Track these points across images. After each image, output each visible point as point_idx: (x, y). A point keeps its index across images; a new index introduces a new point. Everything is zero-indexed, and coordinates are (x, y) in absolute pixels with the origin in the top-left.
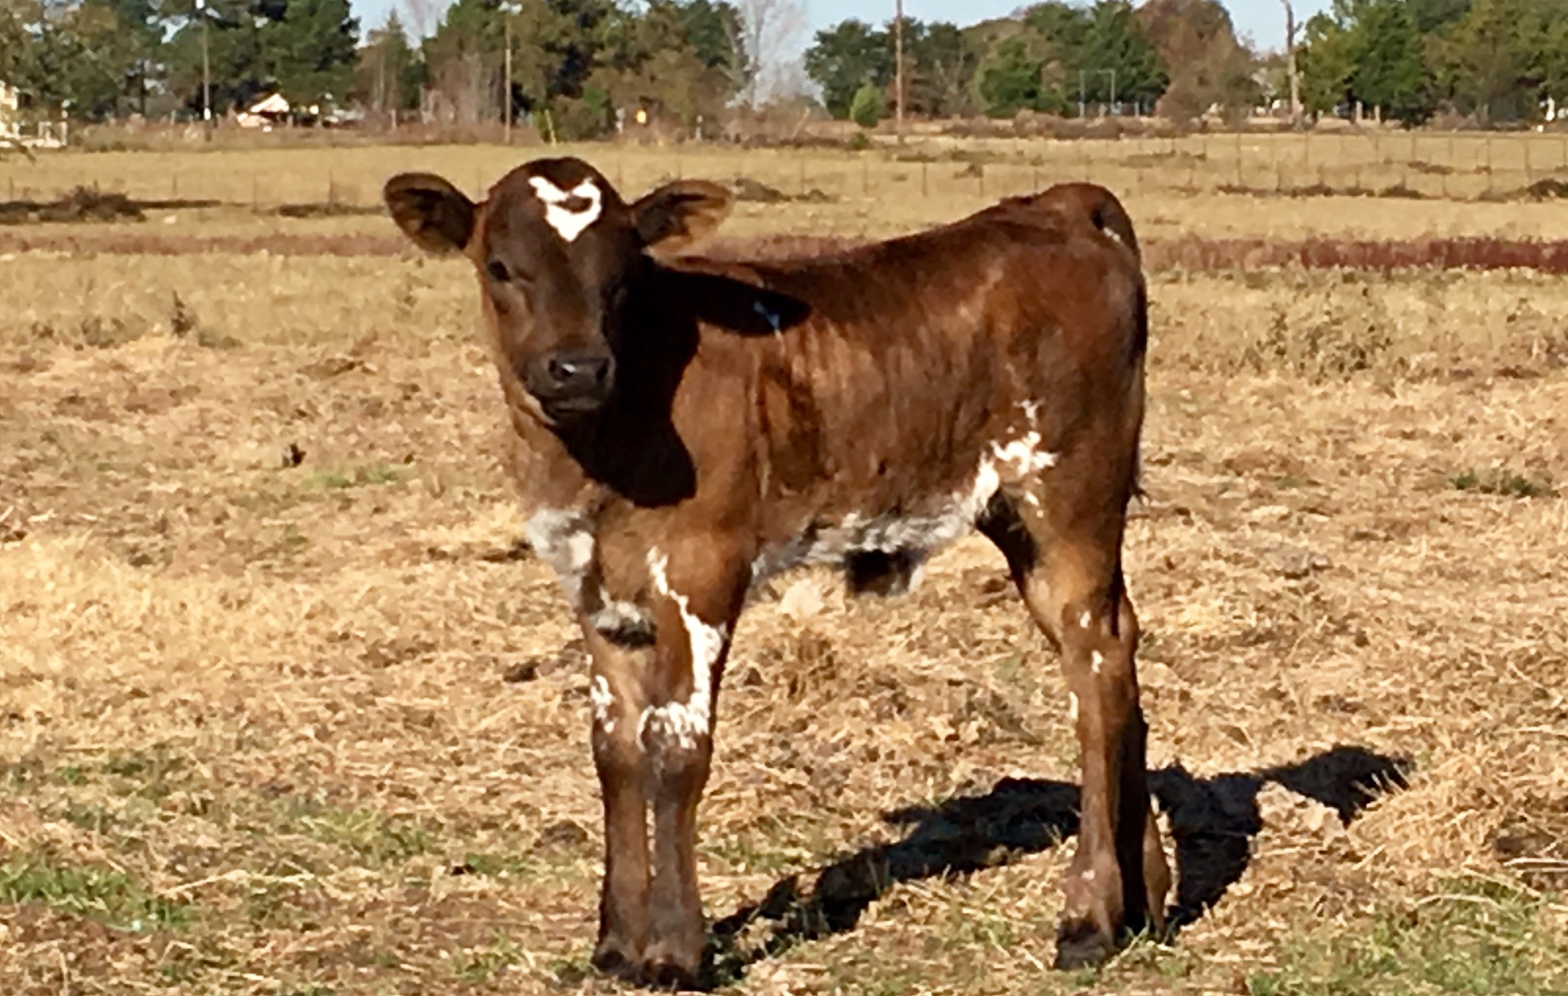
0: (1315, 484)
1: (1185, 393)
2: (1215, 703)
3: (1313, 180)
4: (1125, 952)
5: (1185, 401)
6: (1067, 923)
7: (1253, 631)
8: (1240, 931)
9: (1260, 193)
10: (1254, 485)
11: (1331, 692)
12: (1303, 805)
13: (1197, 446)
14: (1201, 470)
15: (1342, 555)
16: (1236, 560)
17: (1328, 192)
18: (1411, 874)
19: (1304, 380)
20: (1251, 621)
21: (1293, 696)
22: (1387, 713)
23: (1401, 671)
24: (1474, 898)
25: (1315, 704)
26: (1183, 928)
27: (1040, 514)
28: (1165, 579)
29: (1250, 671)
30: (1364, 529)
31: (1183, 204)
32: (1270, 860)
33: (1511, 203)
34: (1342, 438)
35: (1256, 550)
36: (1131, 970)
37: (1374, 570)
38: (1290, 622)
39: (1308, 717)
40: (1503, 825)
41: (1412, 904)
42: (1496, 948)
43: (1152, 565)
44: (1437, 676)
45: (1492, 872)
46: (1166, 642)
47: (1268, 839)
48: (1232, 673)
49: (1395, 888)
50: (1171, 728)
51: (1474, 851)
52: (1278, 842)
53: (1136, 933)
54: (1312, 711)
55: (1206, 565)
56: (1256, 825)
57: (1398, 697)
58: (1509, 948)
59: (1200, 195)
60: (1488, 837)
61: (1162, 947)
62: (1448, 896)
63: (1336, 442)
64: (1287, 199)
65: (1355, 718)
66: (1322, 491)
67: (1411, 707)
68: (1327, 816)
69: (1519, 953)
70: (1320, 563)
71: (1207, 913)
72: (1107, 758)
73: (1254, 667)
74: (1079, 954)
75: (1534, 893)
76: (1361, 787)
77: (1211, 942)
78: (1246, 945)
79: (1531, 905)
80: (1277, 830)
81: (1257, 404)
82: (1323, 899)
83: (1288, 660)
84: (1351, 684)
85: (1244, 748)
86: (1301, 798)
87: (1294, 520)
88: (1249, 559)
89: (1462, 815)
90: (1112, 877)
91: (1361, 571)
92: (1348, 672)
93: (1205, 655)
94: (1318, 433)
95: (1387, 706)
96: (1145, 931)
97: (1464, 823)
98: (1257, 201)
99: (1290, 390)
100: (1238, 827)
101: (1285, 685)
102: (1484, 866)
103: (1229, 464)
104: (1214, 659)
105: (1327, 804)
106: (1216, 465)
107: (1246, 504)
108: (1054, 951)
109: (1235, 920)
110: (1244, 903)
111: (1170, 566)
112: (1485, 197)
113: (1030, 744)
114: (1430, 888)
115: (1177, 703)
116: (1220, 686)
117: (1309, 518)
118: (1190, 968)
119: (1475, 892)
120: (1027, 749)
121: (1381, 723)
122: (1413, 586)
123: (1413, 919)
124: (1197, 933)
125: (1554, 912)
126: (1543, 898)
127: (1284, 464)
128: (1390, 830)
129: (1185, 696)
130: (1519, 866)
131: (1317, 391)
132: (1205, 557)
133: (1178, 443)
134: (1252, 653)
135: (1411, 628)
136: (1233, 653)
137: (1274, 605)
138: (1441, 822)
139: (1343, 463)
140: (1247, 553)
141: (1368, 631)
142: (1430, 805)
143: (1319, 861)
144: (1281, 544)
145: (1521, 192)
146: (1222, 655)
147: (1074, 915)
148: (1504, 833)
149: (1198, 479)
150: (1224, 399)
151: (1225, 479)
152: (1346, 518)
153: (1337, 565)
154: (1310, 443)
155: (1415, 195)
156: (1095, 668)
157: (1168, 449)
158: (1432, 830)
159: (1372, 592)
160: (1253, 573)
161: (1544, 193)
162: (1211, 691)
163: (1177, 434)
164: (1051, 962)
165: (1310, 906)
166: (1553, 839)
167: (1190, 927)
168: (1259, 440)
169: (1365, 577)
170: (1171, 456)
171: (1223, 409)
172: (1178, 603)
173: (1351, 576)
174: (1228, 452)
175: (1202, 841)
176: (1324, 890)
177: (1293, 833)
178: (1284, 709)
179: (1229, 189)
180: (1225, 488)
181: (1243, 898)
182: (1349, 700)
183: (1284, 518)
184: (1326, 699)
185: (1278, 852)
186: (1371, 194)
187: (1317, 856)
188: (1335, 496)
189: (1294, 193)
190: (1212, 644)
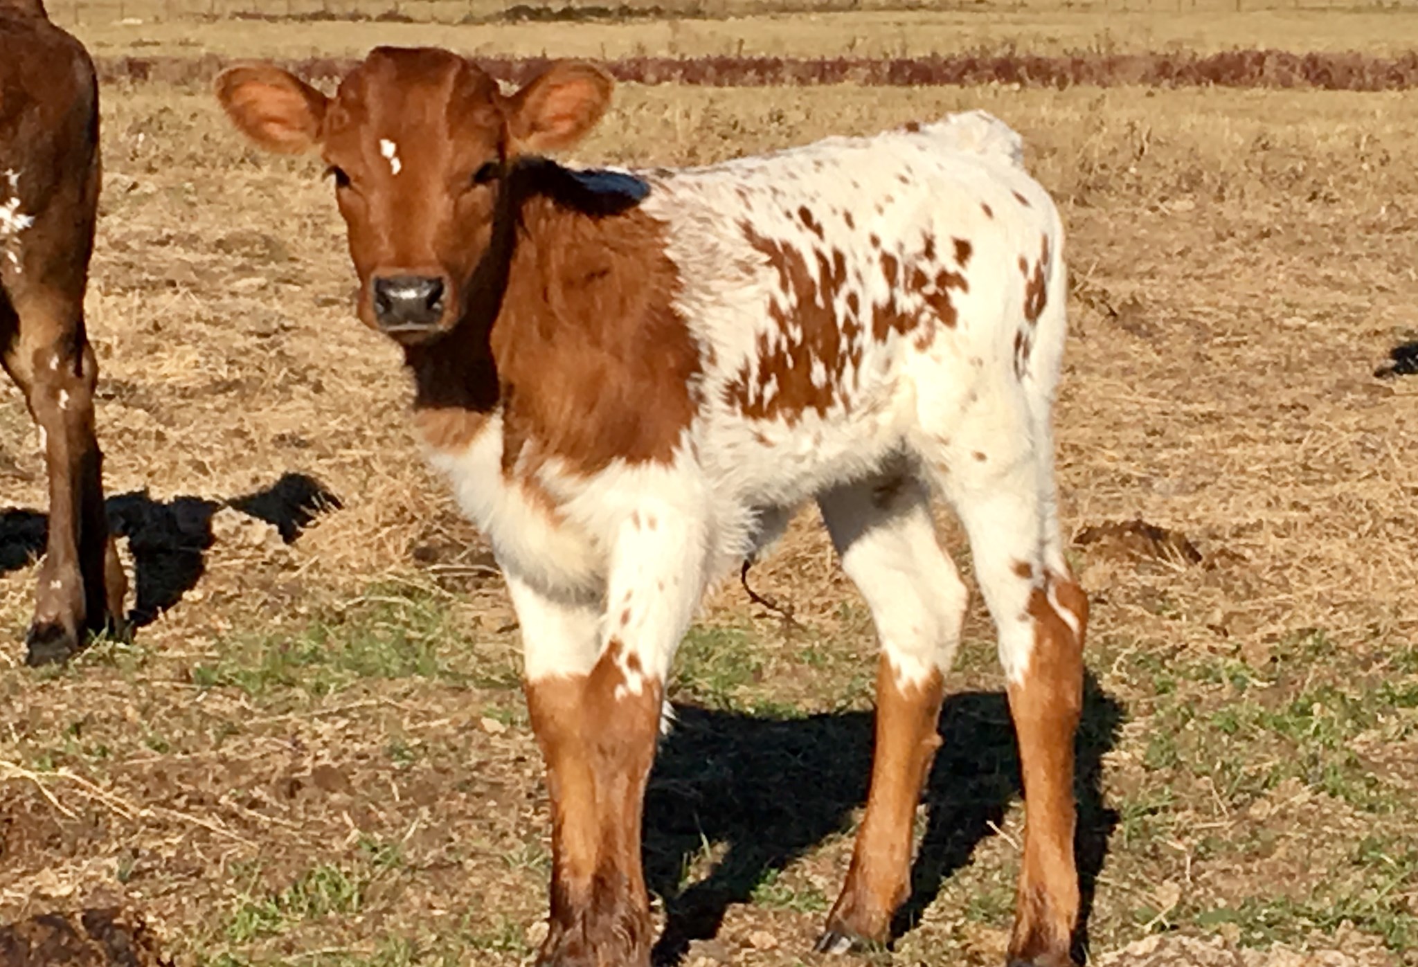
0: (293, 260)
1: (188, 185)
2: (186, 442)
3: (319, 7)
4: (89, 650)
5: (188, 192)
6: (37, 626)
7: (223, 381)
8: (190, 631)
9: (272, 19)
10: (239, 261)
11: (286, 431)
12: (249, 522)
13: (195, 228)
14: (196, 250)
15: (308, 317)
16: (216, 322)
17: (332, 17)
18: (341, 581)
19: (294, 175)
20: (223, 373)
21: (254, 435)
22: (335, 447)
23: (349, 412)
24: (394, 599)
25: (273, 441)
26: (140, 629)
27: (18, 270)
28: (152, 339)
29: (217, 414)
30: (331, 296)
31: (204, 28)
32: (219, 570)
33: (488, 26)
34: (319, 221)
35: (232, 314)
36: (94, 665)
37: (335, 329)
38: (257, 373)
39: (266, 452)
40: (423, 537)
41: (340, 605)
42: (409, 641)
43: (142, 327)
44: (379, 416)
45: (412, 576)
46: (147, 391)
47: (217, 553)
48: (203, 418)
49: (327, 592)
50: (145, 463)
51: (398, 561)
52: (225, 555)
53: (97, 634)
54: (271, 447)
55: (188, 327)
56: (210, 540)
57: (345, 434)
58: (421, 640)
59: (219, 22)
60: (409, 547)
61: (121, 645)
62: (373, 598)
63: (315, 225)
64: (297, 23)
65: (307, 453)
66: (299, 266)
67: (356, 442)
68: (269, 533)
69: (430, 643)
70: (287, 324)
71: (161, 615)
72: (73, 483)
73: (222, 411)
74: (49, 652)
75: (446, 594)
76: (303, 508)
77: (165, 641)
78: (196, 642)
79: (443, 604)
80: (226, 545)
81: (250, 194)
82: (265, 603)
83: (253, 404)
84: (306, 425)
85: (206, 479)
86: (246, 517)
87: (271, 289)
88: (226, 322)
89: (386, 530)
90: (76, 588)
91: (324, 330)
92: (302, 414)
93: (181, 402)
94: (299, 216)
95: (335, 441)
96: (105, 631)
97: (388, 536)
98: (271, 25)
99: (280, 182)
100: (192, 543)
101: (247, 427)
102: (406, 573)
103: (220, 243)
104: (188, 405)
105: (269, 522)
106: (208, 245)
107: (231, 276)
108: (27, 651)
109: (186, 621)
110: (196, 608)
111: (157, 327)
112: (467, 21)
113: (23, 479)
114: (358, 592)
115: (153, 443)
116: (191, 428)
117: (285, 288)
118: (144, 662)
119: (396, 594)
120: (20, 484)
121: (329, 456)
122: (368, 343)
123: (341, 618)
124: (151, 633)
125: (462, 610)
126: (455, 599)
127: (268, 242)
128: (325, 543)
129: (160, 437)
130: (434, 572)
131: (305, 182)
132: (188, 321)
133: (176, 226)
134: (221, 400)
135: (362, 377)
136: (206, 400)
137: (244, 360)
138: (368, 535)
139: (319, 243)
140: (225, 316)
141: (324, 380)
142: (360, 521)
143: (262, 571)
144: (255, 309)
145: (499, 16)
146: (195, 403)
147: (43, 619)
148: (423, 544)
149: (192, 257)
150: (221, 189)
151: (215, 257)
152: (317, 286)
153: (303, 326)
154: (292, 225)
155: (408, 20)
156: (62, 405)
157: (165, 231)
158: (361, 543)
159: (333, 348)
160: (229, 333)
161: (519, 18)
162: (184, 432)
163: (177, 219)
164: (23, 659)
165: (253, 609)
166: (464, 548)
167: (147, 629)
168: (248, 223)
169: (326, 335)
170: (169, 237)
171: (221, 198)
172: (160, 359)
173: (315, 335)
174: (221, 235)
175: (161, 555)
176: (265, 595)
177: (240, 547)
178: (245, 446)
179: (244, 15)
180: (215, 263)
181: (195, 603)
182: (303, 437)
183: (263, 288)
184: (282, 438)
185: (226, 563)
186: (369, 18)
187: (260, 566)
188: (310, 270)
189: (302, 18)
190: (186, 393)
